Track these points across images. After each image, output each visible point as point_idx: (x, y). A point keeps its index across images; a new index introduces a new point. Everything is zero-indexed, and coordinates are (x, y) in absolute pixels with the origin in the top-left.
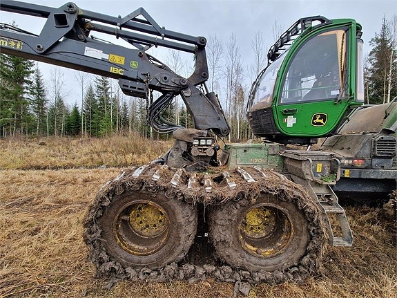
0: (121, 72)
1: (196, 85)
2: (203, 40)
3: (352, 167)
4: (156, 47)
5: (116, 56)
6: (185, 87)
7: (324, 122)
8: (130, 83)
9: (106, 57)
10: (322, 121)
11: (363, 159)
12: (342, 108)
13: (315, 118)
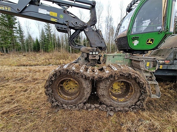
0: (56, 20)
1: (91, 26)
2: (94, 3)
3: (164, 64)
4: (72, 7)
5: (53, 13)
6: (86, 27)
7: (152, 43)
8: (60, 26)
9: (48, 13)
10: (151, 42)
11: (169, 60)
12: (162, 35)
13: (148, 41)
